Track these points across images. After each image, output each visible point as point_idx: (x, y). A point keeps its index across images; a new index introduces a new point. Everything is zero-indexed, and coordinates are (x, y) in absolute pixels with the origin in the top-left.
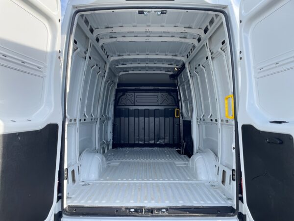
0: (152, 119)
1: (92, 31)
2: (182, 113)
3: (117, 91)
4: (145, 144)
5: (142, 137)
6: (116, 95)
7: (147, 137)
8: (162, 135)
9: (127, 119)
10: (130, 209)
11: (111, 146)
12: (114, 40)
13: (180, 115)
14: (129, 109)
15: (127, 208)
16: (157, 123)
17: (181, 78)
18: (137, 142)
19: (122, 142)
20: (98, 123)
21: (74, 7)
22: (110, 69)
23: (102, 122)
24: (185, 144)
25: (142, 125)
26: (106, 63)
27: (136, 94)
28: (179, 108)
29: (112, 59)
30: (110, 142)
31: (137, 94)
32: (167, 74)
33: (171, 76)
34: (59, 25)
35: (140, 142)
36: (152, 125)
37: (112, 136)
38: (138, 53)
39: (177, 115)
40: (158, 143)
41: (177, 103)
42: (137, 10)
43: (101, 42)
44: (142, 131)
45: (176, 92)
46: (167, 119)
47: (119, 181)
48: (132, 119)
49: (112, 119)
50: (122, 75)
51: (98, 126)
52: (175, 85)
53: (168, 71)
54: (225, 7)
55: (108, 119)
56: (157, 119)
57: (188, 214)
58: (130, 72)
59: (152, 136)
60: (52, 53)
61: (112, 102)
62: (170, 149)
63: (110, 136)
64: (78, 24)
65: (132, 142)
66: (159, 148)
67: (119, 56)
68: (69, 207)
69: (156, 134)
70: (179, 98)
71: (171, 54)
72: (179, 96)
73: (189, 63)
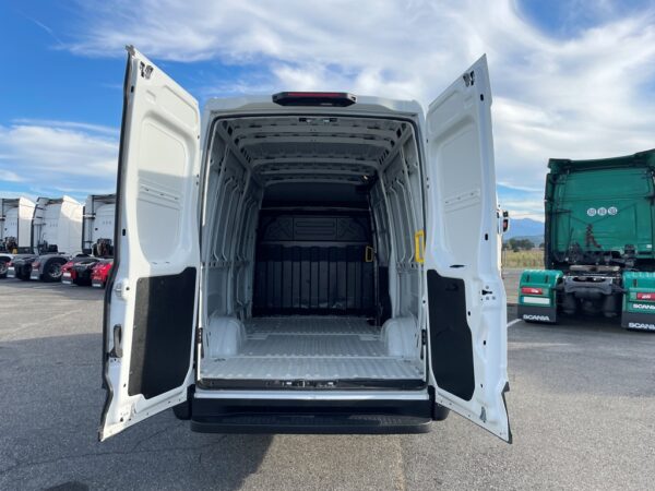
0: (324, 264)
1: (230, 131)
2: (377, 255)
3: (262, 214)
4: (310, 308)
5: (305, 296)
6: (260, 221)
7: (314, 297)
8: (342, 293)
9: (278, 264)
10: (285, 381)
11: (249, 313)
12: (261, 140)
13: (374, 258)
14: (282, 247)
15: (281, 381)
16: (333, 271)
17: (375, 192)
18: (297, 306)
19: (271, 305)
20: (231, 270)
21: (213, 112)
22: (252, 178)
23: (237, 269)
24: (382, 309)
25: (306, 276)
26: (245, 170)
27: (296, 220)
28: (372, 246)
29: (255, 163)
30: (247, 305)
31: (298, 219)
32: (352, 185)
33: (359, 188)
34: (198, 143)
35: (303, 306)
36: (324, 276)
37: (251, 294)
38: (298, 154)
39: (369, 258)
40: (334, 307)
41: (368, 235)
42: (298, 117)
43: (242, 144)
44: (305, 285)
45: (368, 216)
46: (352, 265)
47: (269, 356)
48: (288, 264)
49: (252, 264)
50: (272, 185)
51: (231, 275)
52: (366, 204)
53: (353, 180)
54: (414, 115)
55: (245, 264)
56: (333, 265)
57: (362, 387)
58: (285, 181)
59: (324, 295)
60: (190, 178)
61: (253, 234)
62: (356, 319)
63: (248, 295)
64: (217, 133)
65: (287, 305)
66: (336, 317)
67: (268, 158)
68: (204, 379)
69: (331, 291)
70: (373, 228)
71: (355, 156)
72: (372, 225)
73: (385, 171)
